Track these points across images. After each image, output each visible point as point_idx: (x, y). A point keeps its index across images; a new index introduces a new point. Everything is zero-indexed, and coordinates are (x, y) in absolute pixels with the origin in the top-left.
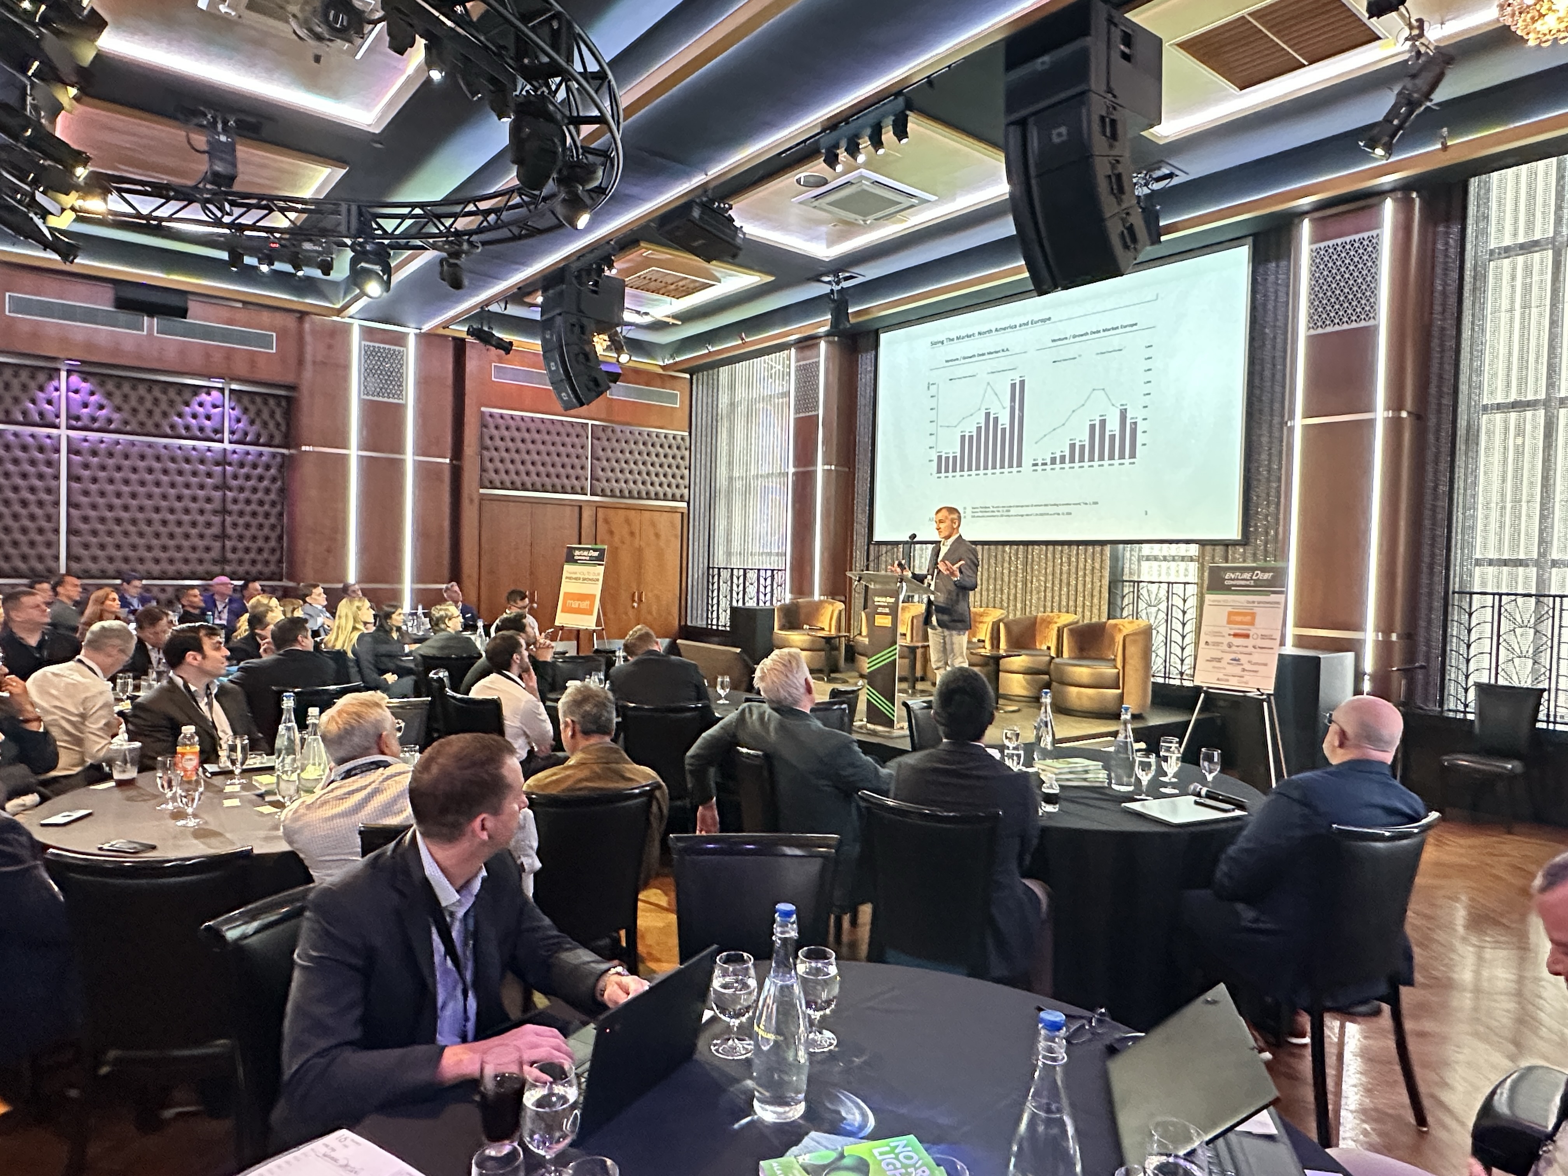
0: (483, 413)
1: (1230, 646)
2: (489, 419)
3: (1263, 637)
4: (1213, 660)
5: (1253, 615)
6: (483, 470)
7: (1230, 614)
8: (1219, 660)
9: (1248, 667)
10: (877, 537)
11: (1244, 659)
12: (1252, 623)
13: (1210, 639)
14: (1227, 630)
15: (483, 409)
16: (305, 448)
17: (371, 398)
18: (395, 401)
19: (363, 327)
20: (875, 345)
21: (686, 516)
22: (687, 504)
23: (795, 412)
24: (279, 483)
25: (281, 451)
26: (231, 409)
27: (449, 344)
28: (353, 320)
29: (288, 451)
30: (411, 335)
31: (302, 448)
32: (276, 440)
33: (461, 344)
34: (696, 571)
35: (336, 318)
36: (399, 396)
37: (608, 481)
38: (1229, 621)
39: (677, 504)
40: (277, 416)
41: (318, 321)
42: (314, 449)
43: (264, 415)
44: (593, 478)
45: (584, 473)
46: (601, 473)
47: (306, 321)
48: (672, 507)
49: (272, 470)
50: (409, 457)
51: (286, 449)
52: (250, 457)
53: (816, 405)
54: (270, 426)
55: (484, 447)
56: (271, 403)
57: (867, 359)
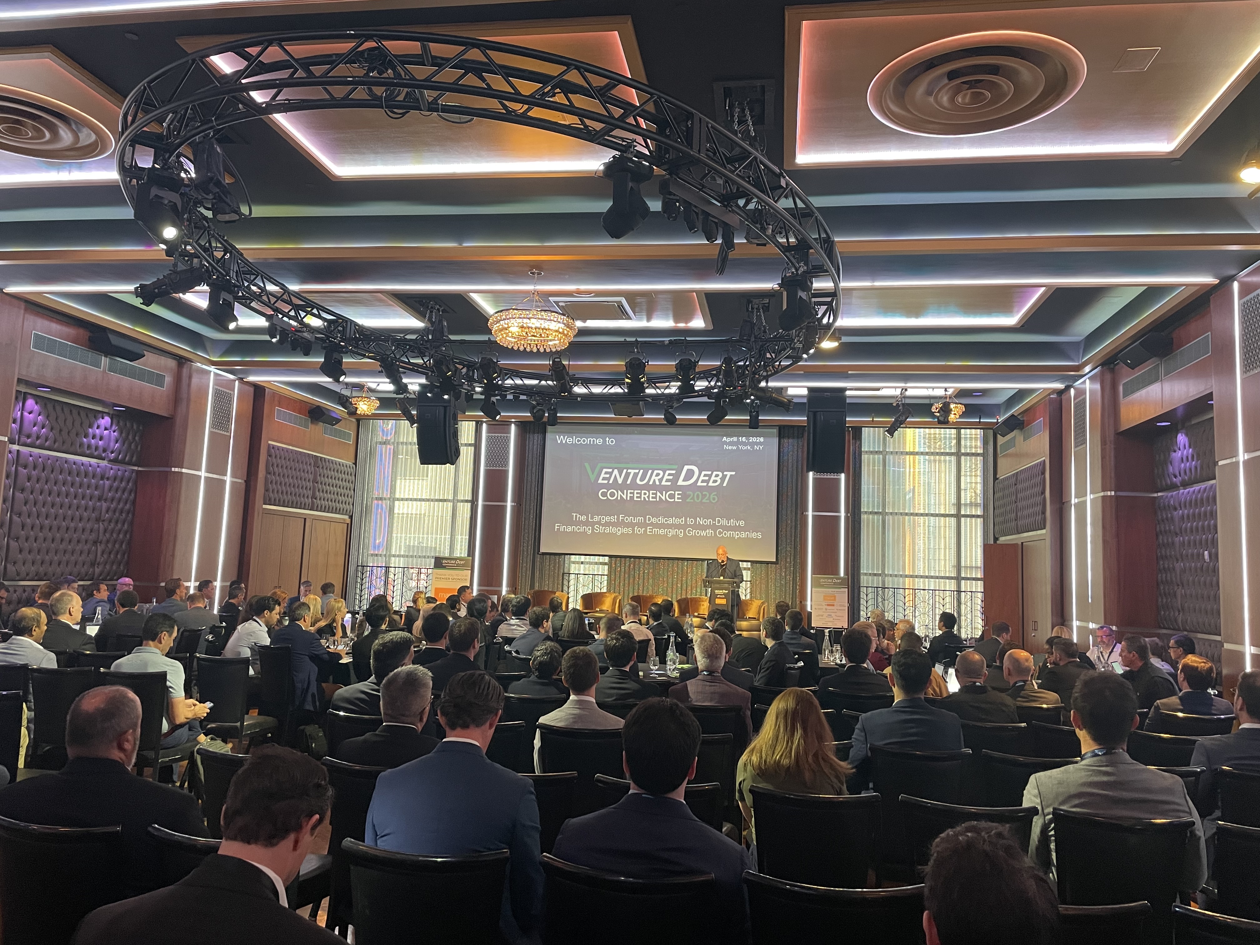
0: (269, 445)
1: (826, 609)
2: (273, 451)
3: (840, 605)
4: (819, 616)
5: (835, 597)
6: (267, 490)
7: (825, 596)
8: (822, 616)
9: (835, 617)
10: (543, 550)
11: (833, 615)
12: (835, 600)
13: (817, 607)
14: (824, 604)
15: (270, 442)
16: (177, 470)
17: (214, 430)
18: (225, 433)
19: (216, 374)
20: (544, 432)
21: (350, 527)
22: (351, 517)
23: (486, 465)
24: (133, 495)
25: (136, 468)
26: (114, 432)
27: (252, 389)
28: (212, 369)
29: (140, 469)
30: (237, 382)
31: (173, 469)
32: (134, 459)
33: (259, 390)
34: (352, 569)
35: (204, 367)
36: (228, 430)
37: (320, 499)
38: (824, 599)
39: (346, 517)
40: (137, 438)
41: (193, 367)
42: (184, 470)
43: (130, 437)
44: (314, 497)
45: (310, 493)
46: (318, 493)
47: (185, 366)
48: (344, 520)
49: (130, 484)
50: (228, 479)
51: (138, 466)
52: (120, 473)
53: (506, 464)
54: (133, 446)
55: (268, 472)
56: (135, 427)
57: (536, 438)
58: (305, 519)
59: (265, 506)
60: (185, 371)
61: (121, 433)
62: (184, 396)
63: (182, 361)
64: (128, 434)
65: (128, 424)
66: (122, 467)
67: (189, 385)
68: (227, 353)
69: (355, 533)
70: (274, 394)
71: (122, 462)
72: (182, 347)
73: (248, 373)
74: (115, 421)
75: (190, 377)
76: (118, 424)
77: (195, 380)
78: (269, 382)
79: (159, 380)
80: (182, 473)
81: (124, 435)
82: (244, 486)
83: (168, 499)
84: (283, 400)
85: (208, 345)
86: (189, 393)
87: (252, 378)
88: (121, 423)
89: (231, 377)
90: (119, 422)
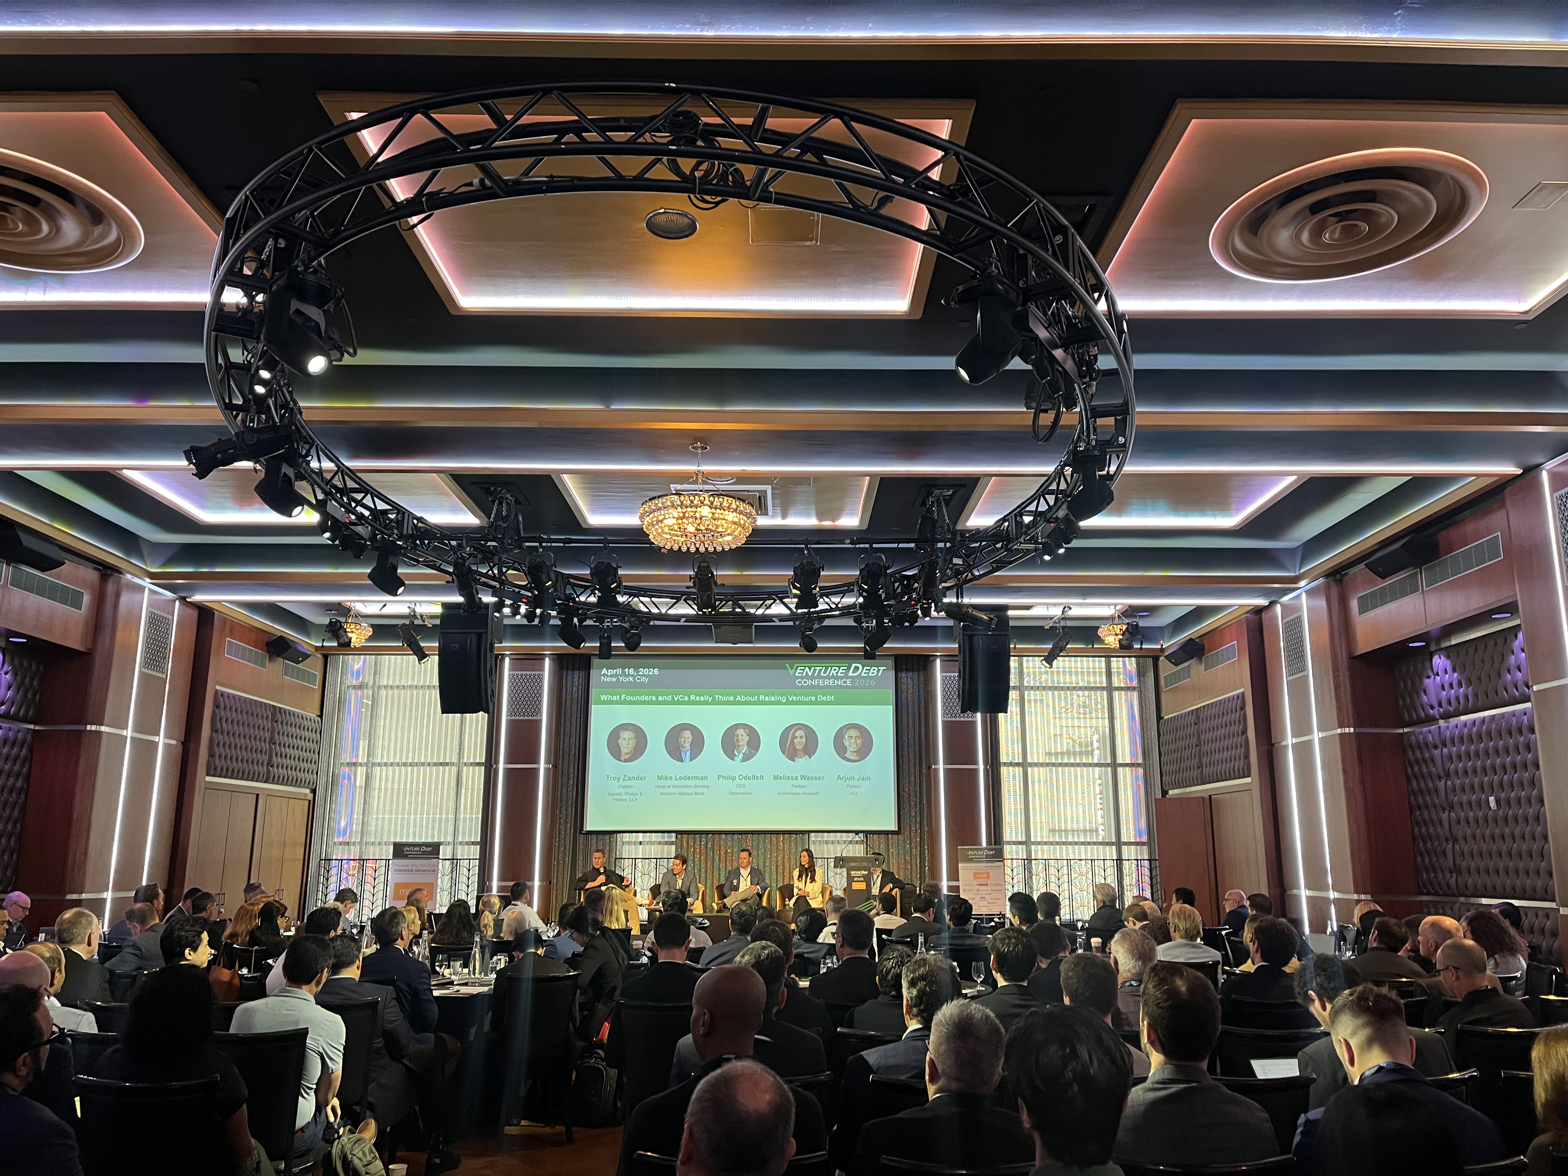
0: (216, 690)
1: (978, 891)
2: (221, 699)
3: (996, 884)
5: (988, 874)
6: (212, 755)
7: (975, 874)
9: (989, 901)
10: (589, 826)
11: (987, 897)
12: (988, 877)
13: (966, 888)
14: (975, 883)
15: (218, 687)
16: (94, 728)
17: (146, 671)
18: (160, 675)
19: (151, 591)
20: (587, 667)
21: (312, 805)
22: (314, 791)
23: (510, 713)
24: (27, 766)
25: (32, 727)
26: (6, 673)
27: (194, 613)
28: (147, 583)
29: (37, 728)
30: (177, 603)
31: (89, 727)
32: (31, 713)
33: (205, 614)
34: (313, 864)
35: (137, 580)
36: (163, 670)
37: (278, 766)
38: (975, 878)
39: (307, 791)
40: (35, 683)
41: (123, 581)
42: (103, 729)
43: (27, 681)
44: (270, 764)
45: (266, 758)
46: (274, 758)
47: (111, 579)
48: (306, 795)
49: (24, 750)
50: (161, 740)
51: (35, 724)
52: (11, 734)
53: (539, 711)
54: (29, 696)
55: (214, 729)
56: (34, 667)
57: (577, 677)
58: (258, 795)
59: (208, 779)
60: (110, 587)
61: (15, 675)
62: (108, 621)
63: (107, 571)
64: (24, 678)
65: (25, 664)
66: (15, 726)
67: (116, 606)
68: (170, 562)
69: (318, 812)
70: (225, 620)
71: (15, 718)
72: (110, 553)
73: (193, 589)
74: (7, 659)
75: (118, 595)
76: (12, 663)
77: (125, 599)
78: (219, 602)
79: (74, 600)
80: (100, 732)
81: (18, 678)
82: (180, 749)
83: (81, 771)
84: (236, 628)
85: (145, 550)
86: (115, 618)
87: (198, 598)
88: (16, 662)
89: (169, 594)
90: (12, 660)
